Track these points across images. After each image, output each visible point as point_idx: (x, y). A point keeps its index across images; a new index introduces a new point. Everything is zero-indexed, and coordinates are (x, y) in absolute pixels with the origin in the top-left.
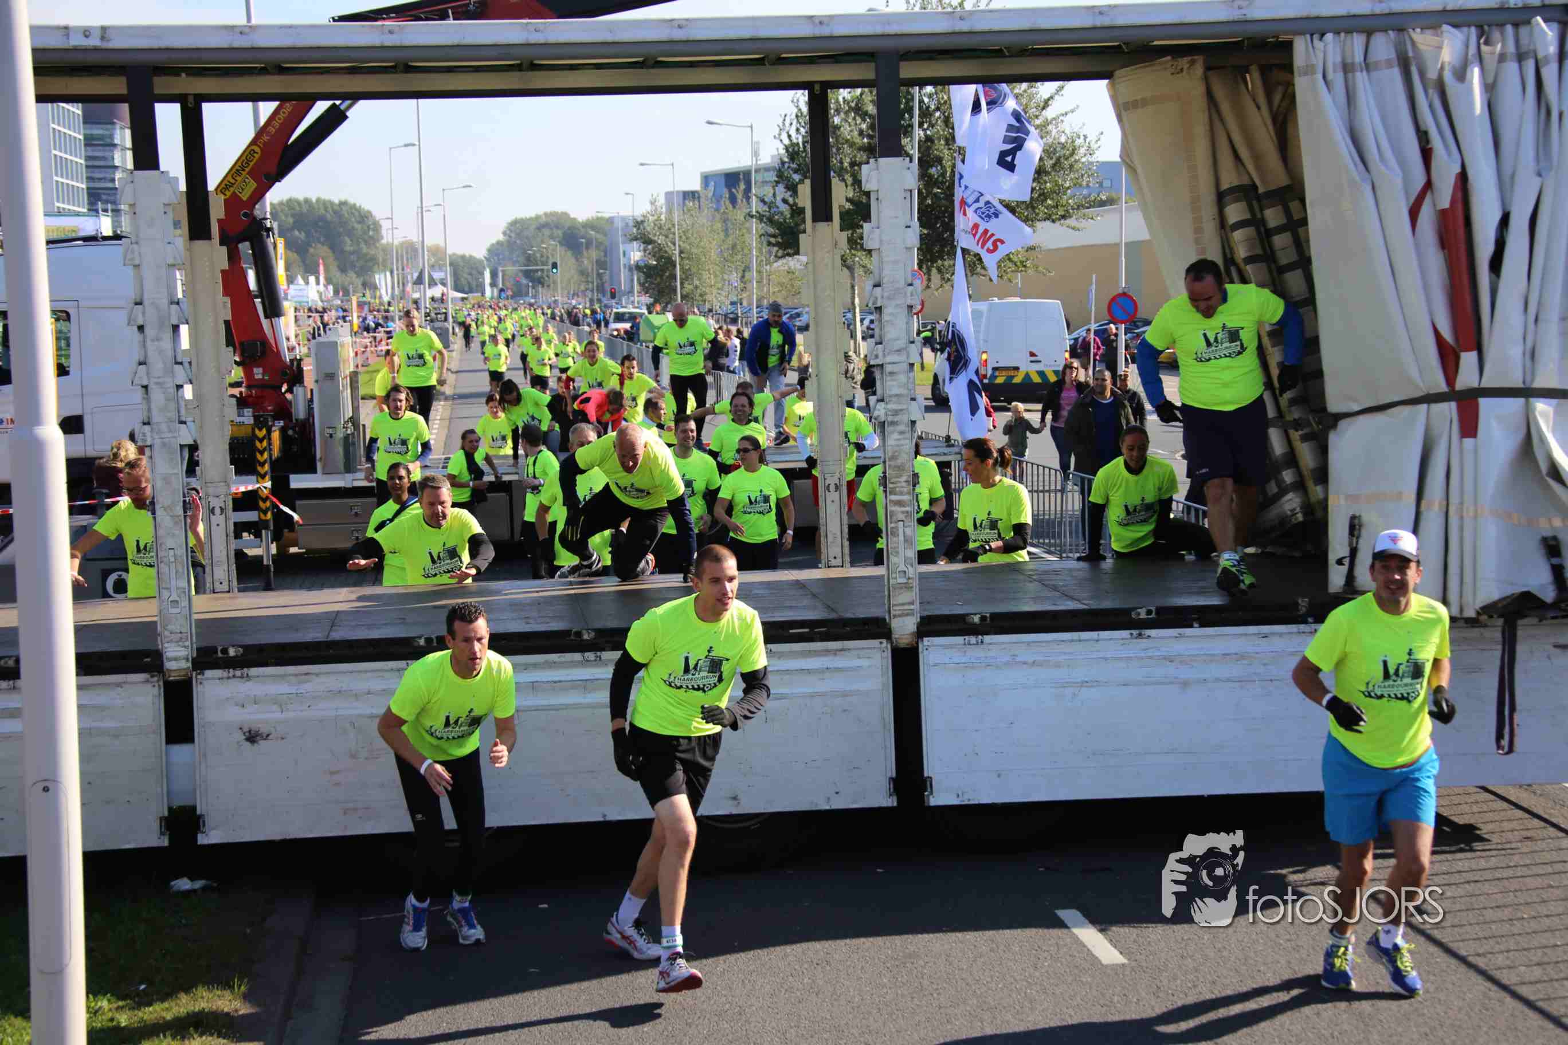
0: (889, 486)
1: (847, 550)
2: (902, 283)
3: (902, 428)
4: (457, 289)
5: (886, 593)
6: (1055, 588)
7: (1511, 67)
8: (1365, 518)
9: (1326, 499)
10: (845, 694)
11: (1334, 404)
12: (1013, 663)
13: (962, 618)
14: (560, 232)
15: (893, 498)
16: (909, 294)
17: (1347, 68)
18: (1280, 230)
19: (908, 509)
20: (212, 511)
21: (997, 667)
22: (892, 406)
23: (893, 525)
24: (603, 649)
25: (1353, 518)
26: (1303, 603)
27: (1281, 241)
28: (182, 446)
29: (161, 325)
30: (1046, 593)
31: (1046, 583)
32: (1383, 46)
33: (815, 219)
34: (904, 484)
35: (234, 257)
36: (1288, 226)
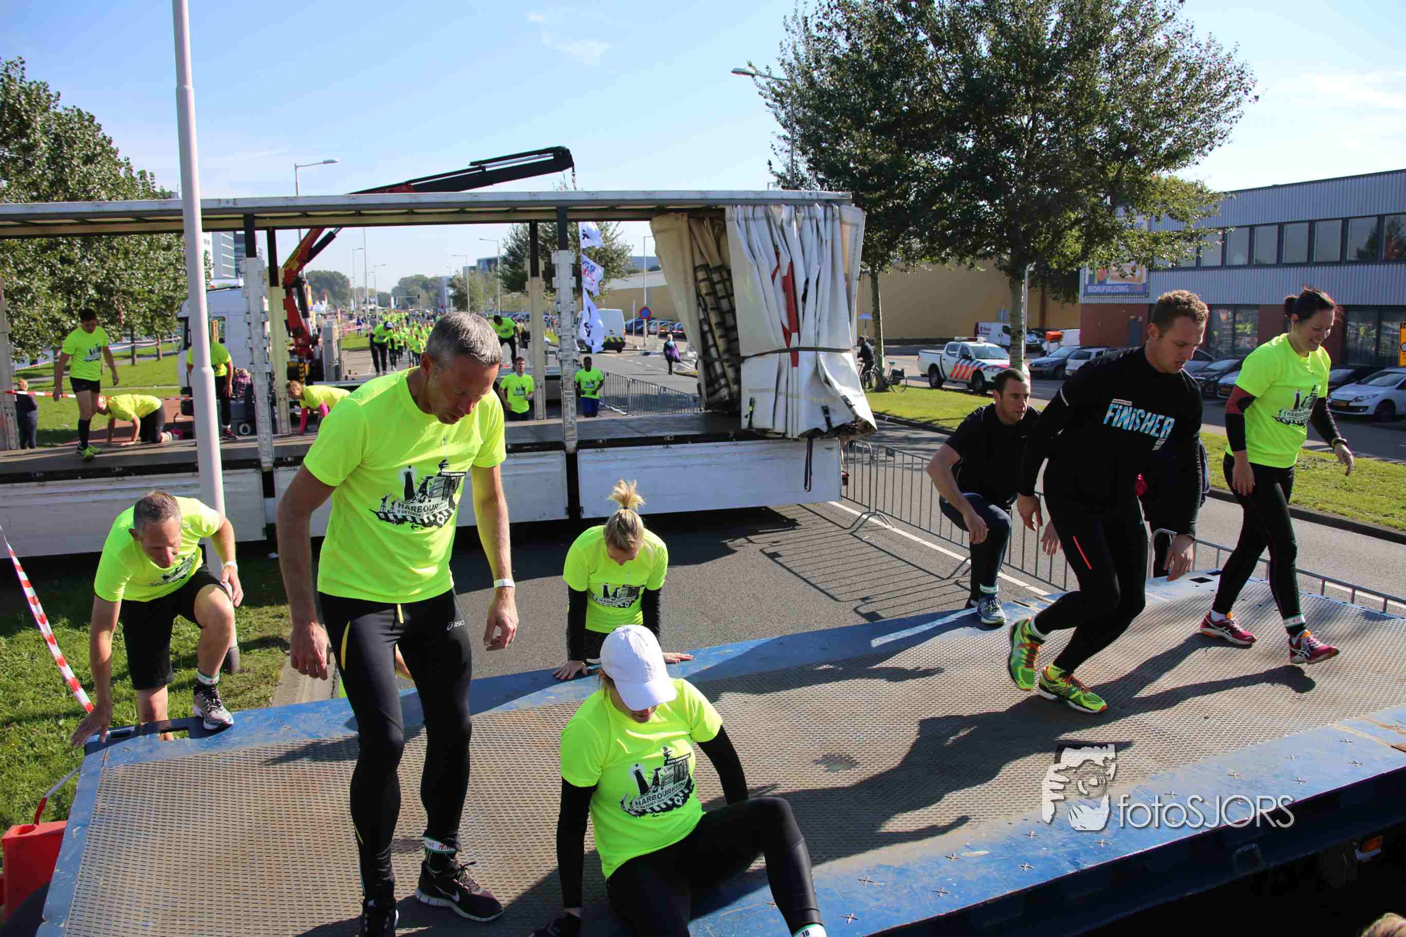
0: (564, 389)
2: (568, 302)
3: (569, 362)
4: (380, 305)
5: (563, 431)
7: (806, 223)
12: (615, 458)
13: (595, 441)
14: (421, 283)
21: (611, 461)
22: (565, 353)
23: (566, 404)
27: (719, 287)
28: (267, 373)
29: (258, 322)
33: (532, 275)
35: (289, 294)
36: (723, 281)
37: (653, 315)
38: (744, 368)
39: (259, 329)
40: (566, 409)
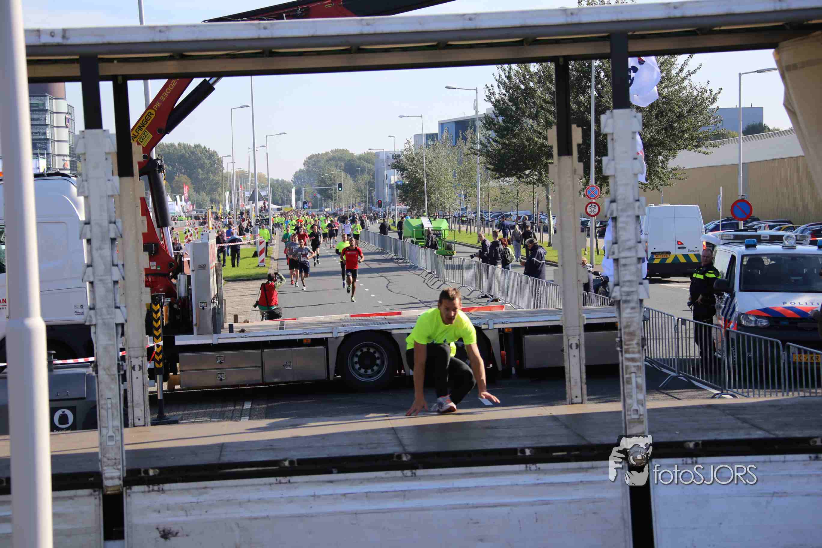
0: (625, 347)
1: (585, 392)
2: (632, 200)
3: (632, 304)
4: (274, 202)
5: (623, 425)
6: (744, 421)
13: (680, 444)
14: (343, 164)
15: (628, 356)
16: (637, 208)
19: (638, 364)
23: (628, 376)
24: (417, 468)
28: (118, 324)
29: (103, 239)
30: (740, 424)
31: (738, 416)
33: (560, 154)
34: (635, 346)
39: (107, 251)
40: (627, 387)
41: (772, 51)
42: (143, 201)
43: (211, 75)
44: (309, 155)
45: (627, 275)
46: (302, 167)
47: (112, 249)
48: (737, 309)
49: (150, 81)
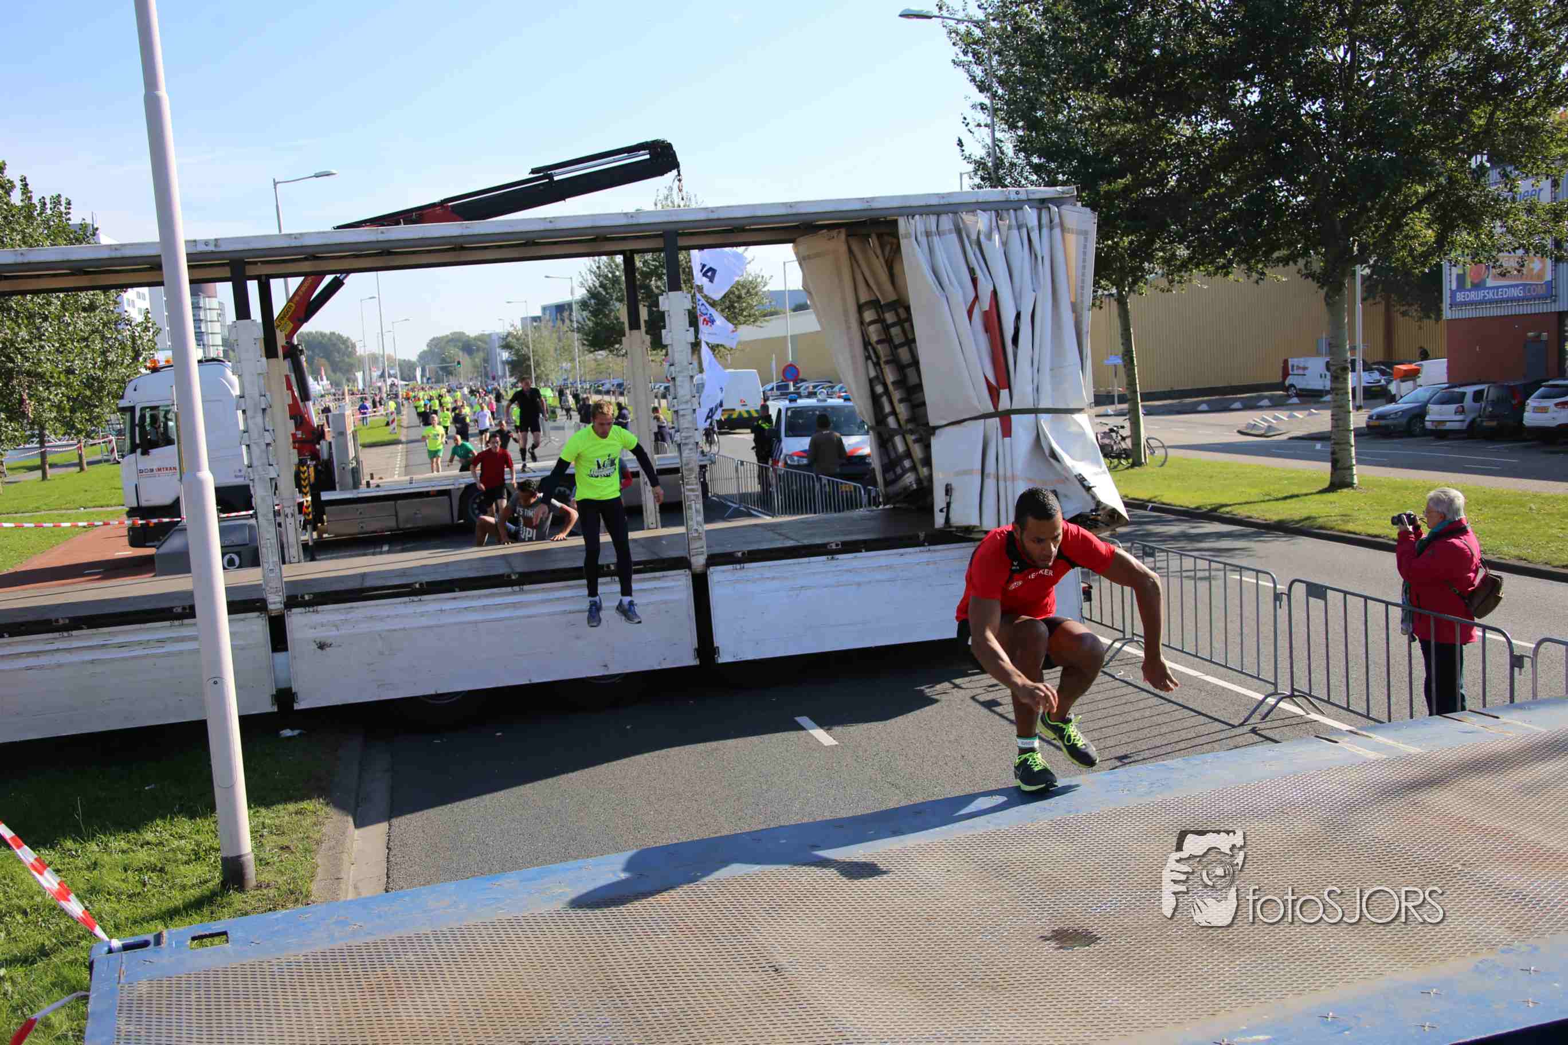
1: (659, 518)
2: (685, 363)
3: (690, 446)
5: (688, 542)
6: (780, 534)
7: (1015, 232)
8: (953, 485)
9: (931, 475)
10: (665, 602)
11: (932, 423)
12: (763, 579)
13: (731, 555)
15: (688, 487)
16: (690, 370)
17: (928, 234)
18: (894, 325)
19: (697, 493)
20: (287, 516)
21: (754, 582)
23: (689, 503)
24: (524, 584)
25: (947, 485)
26: (922, 535)
27: (895, 331)
28: (271, 479)
29: (255, 412)
30: (777, 537)
31: (776, 531)
32: (947, 222)
33: (632, 329)
36: (900, 322)
37: (801, 377)
38: (938, 444)
39: (259, 418)
40: (689, 511)
41: (790, 246)
42: (287, 378)
43: (341, 272)
44: (431, 337)
45: (684, 423)
46: (425, 348)
47: (264, 418)
48: (784, 451)
49: (289, 279)
